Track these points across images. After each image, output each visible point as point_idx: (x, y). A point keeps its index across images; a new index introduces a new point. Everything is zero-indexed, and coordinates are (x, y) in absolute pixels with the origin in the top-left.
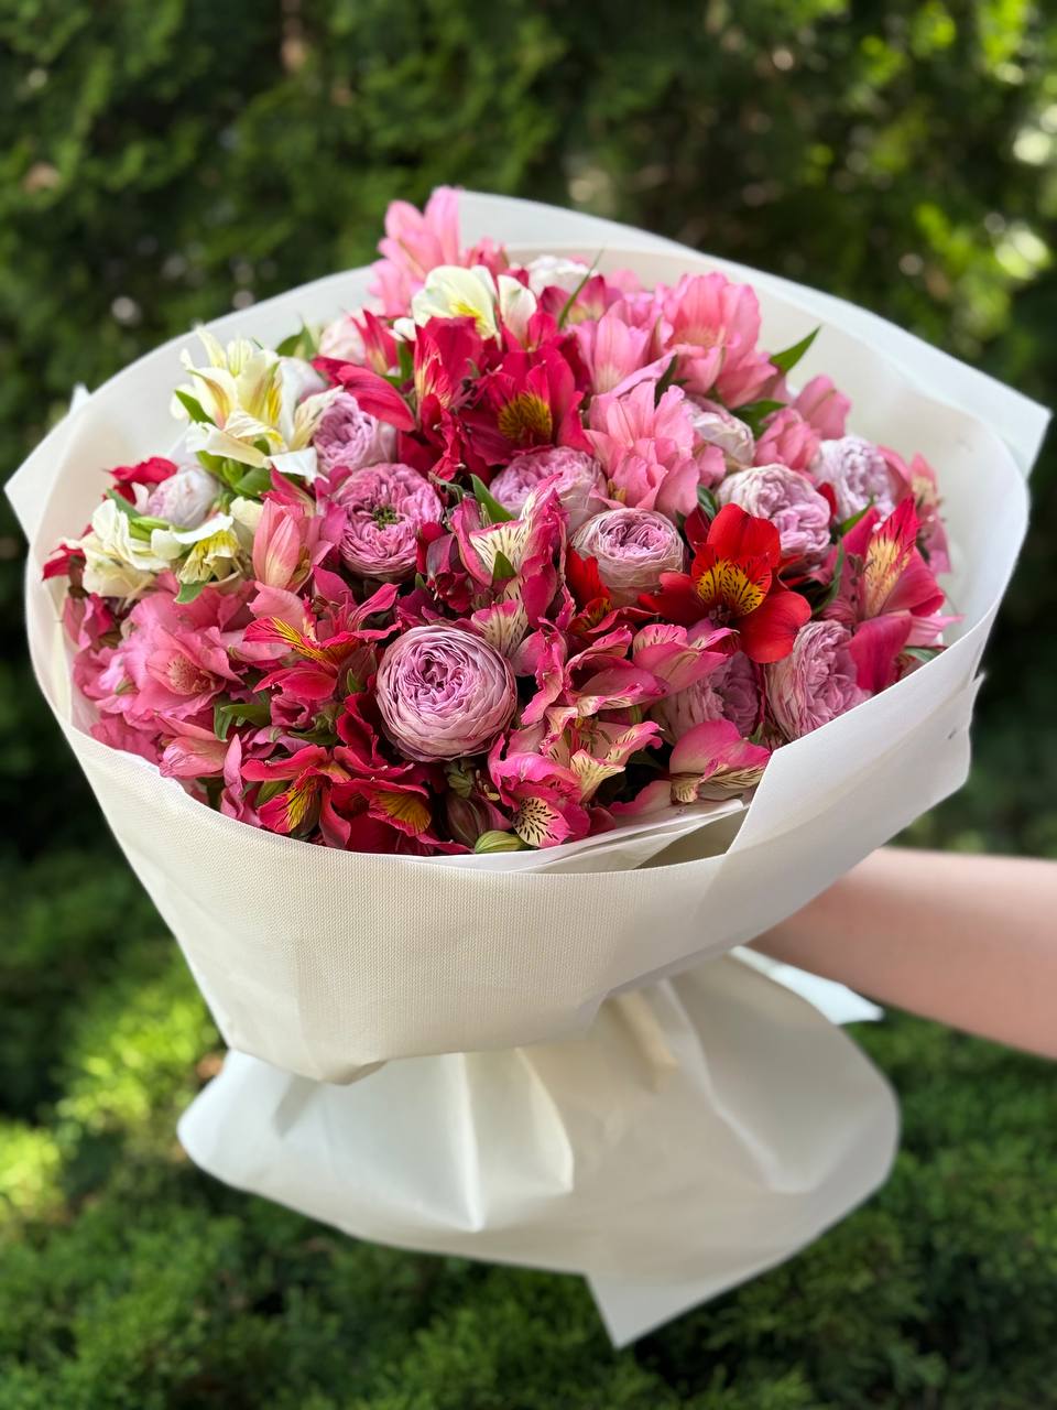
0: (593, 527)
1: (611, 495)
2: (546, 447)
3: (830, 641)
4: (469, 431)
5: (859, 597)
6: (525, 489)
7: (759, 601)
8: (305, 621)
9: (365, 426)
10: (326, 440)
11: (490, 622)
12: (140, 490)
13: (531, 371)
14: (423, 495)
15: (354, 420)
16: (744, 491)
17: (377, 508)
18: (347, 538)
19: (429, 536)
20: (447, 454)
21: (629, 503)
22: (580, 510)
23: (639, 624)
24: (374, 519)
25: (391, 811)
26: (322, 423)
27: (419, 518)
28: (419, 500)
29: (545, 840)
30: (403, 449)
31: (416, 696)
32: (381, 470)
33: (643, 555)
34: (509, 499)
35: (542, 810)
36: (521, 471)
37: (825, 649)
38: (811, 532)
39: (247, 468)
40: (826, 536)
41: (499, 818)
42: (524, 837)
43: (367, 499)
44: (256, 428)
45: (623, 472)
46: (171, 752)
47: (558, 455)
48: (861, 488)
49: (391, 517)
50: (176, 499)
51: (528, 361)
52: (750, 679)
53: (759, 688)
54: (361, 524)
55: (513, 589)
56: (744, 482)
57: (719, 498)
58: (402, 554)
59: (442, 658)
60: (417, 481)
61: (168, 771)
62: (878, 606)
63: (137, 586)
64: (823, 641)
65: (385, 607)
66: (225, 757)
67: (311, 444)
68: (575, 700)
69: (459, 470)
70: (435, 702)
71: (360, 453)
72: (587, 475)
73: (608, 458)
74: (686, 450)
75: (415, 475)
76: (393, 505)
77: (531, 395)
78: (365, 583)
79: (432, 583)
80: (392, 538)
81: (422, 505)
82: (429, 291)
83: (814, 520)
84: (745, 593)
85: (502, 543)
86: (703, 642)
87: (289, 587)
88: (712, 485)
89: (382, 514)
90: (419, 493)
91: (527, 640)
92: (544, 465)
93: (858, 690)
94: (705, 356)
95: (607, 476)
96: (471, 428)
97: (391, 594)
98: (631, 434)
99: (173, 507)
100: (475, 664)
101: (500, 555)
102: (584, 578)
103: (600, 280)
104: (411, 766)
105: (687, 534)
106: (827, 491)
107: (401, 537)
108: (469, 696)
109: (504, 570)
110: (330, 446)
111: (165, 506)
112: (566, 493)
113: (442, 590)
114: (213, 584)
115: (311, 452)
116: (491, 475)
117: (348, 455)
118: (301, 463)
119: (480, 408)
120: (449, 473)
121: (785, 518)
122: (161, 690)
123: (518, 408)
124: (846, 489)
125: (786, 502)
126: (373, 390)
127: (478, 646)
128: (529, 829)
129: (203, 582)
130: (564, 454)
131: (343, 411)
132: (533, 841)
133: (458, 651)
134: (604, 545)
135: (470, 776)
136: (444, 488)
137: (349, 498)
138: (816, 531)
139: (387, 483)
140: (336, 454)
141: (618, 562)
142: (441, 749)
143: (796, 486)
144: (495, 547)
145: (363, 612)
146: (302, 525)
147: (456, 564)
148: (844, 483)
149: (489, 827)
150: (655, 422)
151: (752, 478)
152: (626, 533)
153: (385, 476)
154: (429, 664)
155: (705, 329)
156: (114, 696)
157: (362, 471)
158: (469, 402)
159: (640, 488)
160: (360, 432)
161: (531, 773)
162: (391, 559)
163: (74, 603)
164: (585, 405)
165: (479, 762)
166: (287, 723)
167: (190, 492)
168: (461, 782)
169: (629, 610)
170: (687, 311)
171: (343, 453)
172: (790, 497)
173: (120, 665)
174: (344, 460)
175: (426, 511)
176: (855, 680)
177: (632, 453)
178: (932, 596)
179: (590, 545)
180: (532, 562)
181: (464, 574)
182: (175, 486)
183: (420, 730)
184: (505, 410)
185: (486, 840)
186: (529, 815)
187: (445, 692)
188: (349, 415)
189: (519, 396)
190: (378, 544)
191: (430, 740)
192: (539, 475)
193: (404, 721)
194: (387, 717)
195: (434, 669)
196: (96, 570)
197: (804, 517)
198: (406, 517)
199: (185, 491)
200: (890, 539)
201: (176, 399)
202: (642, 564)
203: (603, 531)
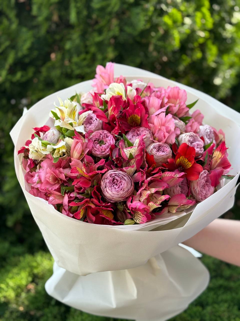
0: (151, 147)
1: (154, 139)
2: (139, 127)
3: (205, 175)
4: (121, 123)
5: (211, 164)
6: (134, 137)
7: (190, 166)
8: (83, 167)
9: (96, 120)
10: (86, 123)
11: (128, 169)
12: (41, 134)
13: (136, 109)
14: (110, 138)
15: (93, 119)
16: (185, 139)
17: (99, 140)
18: (93, 148)
19: (113, 148)
20: (117, 128)
21: (159, 141)
22: (147, 142)
23: (163, 171)
24: (99, 143)
25: (105, 214)
26: (86, 119)
27: (110, 143)
28: (110, 139)
29: (141, 222)
30: (105, 126)
31: (111, 187)
32: (101, 131)
33: (163, 154)
34: (130, 139)
35: (140, 214)
36: (133, 132)
37: (204, 177)
38: (199, 148)
39: (67, 130)
40: (203, 149)
41: (129, 216)
42: (135, 221)
43: (97, 138)
44: (71, 121)
45: (157, 134)
46: (51, 198)
47: (142, 129)
48: (208, 137)
49: (103, 143)
50: (50, 136)
51: (135, 107)
52: (186, 183)
53: (189, 186)
54: (96, 144)
55: (133, 161)
56: (185, 136)
57: (179, 140)
58: (106, 152)
59: (118, 178)
60: (109, 134)
61: (50, 203)
62: (215, 166)
63: (41, 157)
64: (204, 175)
65: (102, 165)
66: (63, 199)
67: (83, 124)
68: (149, 189)
69: (119, 133)
70: (115, 188)
71: (94, 127)
72: (149, 134)
73: (154, 130)
74: (173, 129)
75: (108, 133)
76: (103, 140)
77: (136, 115)
78: (96, 158)
79: (114, 160)
80: (104, 148)
81: (110, 140)
82: (110, 89)
83: (200, 145)
84: (187, 164)
85: (131, 151)
86: (178, 175)
87: (79, 159)
88: (177, 137)
89: (101, 142)
90: (110, 137)
91: (136, 174)
92: (138, 131)
93: (211, 186)
94: (175, 106)
95: (153, 134)
96: (122, 122)
97: (104, 161)
98: (160, 125)
99: (50, 138)
100: (125, 180)
101: (131, 153)
102: (150, 159)
103: (149, 87)
104: (110, 204)
105: (173, 149)
106: (202, 138)
107: (106, 148)
108: (124, 187)
109: (131, 157)
110: (87, 125)
111: (48, 138)
112: (145, 138)
113: (117, 162)
114: (61, 158)
115: (83, 126)
116: (126, 133)
117: (92, 127)
118: (80, 129)
119: (123, 117)
120: (117, 133)
121: (194, 145)
122: (48, 183)
123: (132, 117)
124: (206, 138)
125: (194, 141)
126: (99, 113)
127: (126, 175)
128: (136, 219)
129: (58, 157)
130: (143, 129)
131: (90, 116)
132: (138, 222)
133: (121, 177)
134: (154, 151)
135: (123, 206)
136: (116, 137)
137: (93, 138)
138: (201, 148)
139: (102, 135)
140: (89, 127)
141: (158, 156)
142: (116, 199)
143: (196, 137)
144: (129, 152)
145: (97, 165)
146: (82, 144)
147: (120, 155)
148: (205, 136)
149: (127, 218)
150: (165, 122)
151: (186, 136)
152: (159, 149)
153: (101, 133)
154: (114, 179)
155: (174, 99)
156: (36, 183)
157: (96, 132)
158: (121, 116)
159: (161, 138)
160: (94, 122)
161: (140, 207)
162: (103, 153)
163: (25, 160)
164: (148, 117)
165: (125, 203)
166: (78, 191)
167: (54, 135)
168: (121, 207)
169: (161, 168)
170: (170, 95)
171: (90, 127)
172: (195, 140)
173: (38, 176)
174: (91, 128)
175: (111, 141)
176: (211, 184)
177: (160, 130)
178: (228, 165)
179: (151, 151)
180: (138, 155)
181: (121, 158)
182: (50, 133)
183: (112, 195)
184: (129, 118)
185: (127, 221)
186: (136, 215)
187: (118, 186)
188: (92, 118)
189: (133, 115)
190: (100, 149)
191: (114, 198)
192: (137, 133)
193: (108, 192)
194: (104, 191)
195: (115, 181)
196: (32, 153)
197: (198, 145)
198: (107, 143)
199: (52, 134)
200: (219, 151)
201: (51, 112)
202: (163, 156)
203: (154, 148)
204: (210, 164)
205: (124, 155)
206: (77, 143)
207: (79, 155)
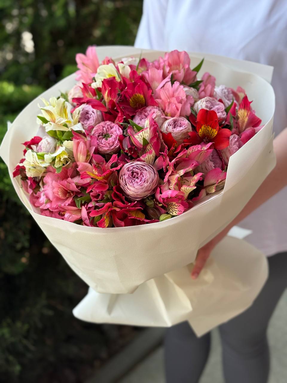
0: (166, 124)
1: (166, 116)
2: (145, 107)
3: (236, 140)
4: (123, 108)
6: (142, 120)
7: (216, 133)
8: (94, 170)
9: (93, 113)
10: (83, 120)
11: (146, 157)
12: (34, 147)
13: (136, 87)
14: (116, 128)
15: (89, 113)
16: (201, 105)
17: (104, 134)
18: (98, 144)
19: (121, 139)
20: (120, 115)
21: (172, 116)
22: (160, 121)
23: (187, 147)
24: (104, 138)
25: (134, 215)
26: (81, 115)
27: (117, 134)
28: (115, 129)
29: (178, 213)
30: (105, 117)
31: (132, 183)
32: (102, 124)
33: (182, 129)
34: (139, 123)
35: (175, 205)
36: (140, 115)
37: (235, 142)
38: (221, 113)
39: (64, 132)
40: (225, 113)
41: (163, 210)
42: (171, 214)
43: (101, 133)
44: (64, 121)
45: (168, 109)
46: (67, 215)
47: (148, 109)
48: (227, 98)
49: (108, 136)
50: (45, 146)
51: (134, 85)
52: (218, 155)
53: (221, 157)
54: (101, 140)
55: (149, 147)
56: (200, 103)
57: (195, 109)
58: (115, 145)
59: (137, 170)
60: (113, 124)
61: (67, 220)
62: (244, 127)
63: (42, 172)
64: (234, 140)
65: (115, 161)
66: (81, 213)
67: (79, 122)
68: (176, 172)
69: (124, 119)
70: (137, 183)
71: (93, 121)
72: (159, 112)
73: (163, 106)
74: (184, 98)
75: (112, 123)
76: (108, 133)
77: (137, 94)
78: (106, 156)
79: (127, 151)
80: (111, 141)
81: (116, 131)
82: (99, 74)
83: (221, 109)
84: (211, 132)
85: (143, 135)
86: (205, 148)
87: (86, 161)
88: (192, 106)
89: (105, 135)
90: (114, 127)
91: (157, 160)
92: (146, 112)
94: (180, 73)
95: (164, 111)
96: (124, 107)
97: (116, 157)
98: (168, 97)
99: (45, 148)
100: (146, 170)
101: (144, 138)
102: (168, 138)
104: (136, 202)
105: (190, 120)
106: (221, 101)
107: (113, 141)
108: (147, 179)
109: (146, 142)
110: (84, 122)
111: (42, 149)
112: (155, 118)
113: (130, 152)
114: (64, 166)
115: (80, 124)
116: (133, 118)
117: (91, 122)
118: (78, 127)
119: (124, 100)
120: (122, 120)
121: (213, 110)
122: (58, 199)
123: (134, 99)
124: (225, 99)
125: (212, 106)
126: (94, 102)
127: (145, 165)
128: (172, 211)
129: (61, 166)
130: (150, 108)
131: (85, 111)
132: (174, 214)
133: (140, 167)
134: (170, 129)
135: (153, 201)
136: (122, 125)
137: (95, 133)
138: (222, 112)
139: (105, 127)
140: (87, 123)
141: (176, 132)
142: (142, 195)
143: (213, 102)
144: (142, 137)
145: (109, 164)
146: (85, 143)
147: (132, 144)
148: (224, 97)
149: (161, 214)
150: (173, 92)
151: (202, 102)
152: (175, 124)
154: (133, 173)
155: (176, 65)
156: (44, 204)
157: (97, 125)
158: (120, 99)
159: (174, 111)
160: (92, 115)
161: (171, 194)
162: (112, 147)
163: (24, 182)
164: (152, 93)
165: (153, 196)
166: (96, 199)
167: (49, 143)
168: (150, 203)
169: (184, 144)
170: (170, 62)
171: (88, 122)
172: (213, 105)
173: (44, 195)
174: (89, 124)
175: (118, 132)
177: (170, 103)
178: (258, 121)
179: (167, 130)
180: (152, 139)
181: (134, 147)
182: (44, 142)
183: (135, 191)
184: (131, 100)
185: (162, 217)
186: (170, 207)
187: (139, 179)
188: (87, 112)
189: (134, 95)
190: (107, 144)
191: (139, 193)
192: (145, 115)
193: (130, 190)
194: (125, 190)
195: (135, 174)
196: (29, 171)
197: (218, 109)
198: (113, 135)
199: (47, 143)
200: (243, 109)
201: (38, 119)
202: (182, 131)
203: (169, 125)
204: (238, 127)
205: (137, 143)
206: (78, 144)
207: (84, 158)
